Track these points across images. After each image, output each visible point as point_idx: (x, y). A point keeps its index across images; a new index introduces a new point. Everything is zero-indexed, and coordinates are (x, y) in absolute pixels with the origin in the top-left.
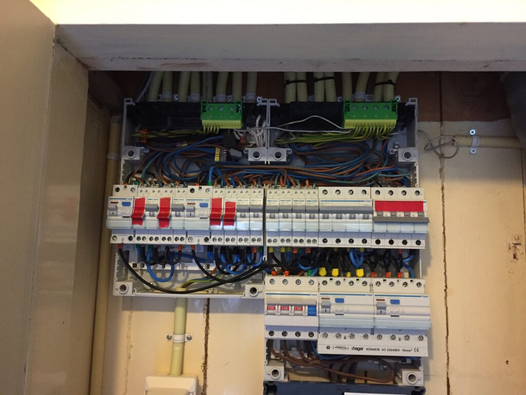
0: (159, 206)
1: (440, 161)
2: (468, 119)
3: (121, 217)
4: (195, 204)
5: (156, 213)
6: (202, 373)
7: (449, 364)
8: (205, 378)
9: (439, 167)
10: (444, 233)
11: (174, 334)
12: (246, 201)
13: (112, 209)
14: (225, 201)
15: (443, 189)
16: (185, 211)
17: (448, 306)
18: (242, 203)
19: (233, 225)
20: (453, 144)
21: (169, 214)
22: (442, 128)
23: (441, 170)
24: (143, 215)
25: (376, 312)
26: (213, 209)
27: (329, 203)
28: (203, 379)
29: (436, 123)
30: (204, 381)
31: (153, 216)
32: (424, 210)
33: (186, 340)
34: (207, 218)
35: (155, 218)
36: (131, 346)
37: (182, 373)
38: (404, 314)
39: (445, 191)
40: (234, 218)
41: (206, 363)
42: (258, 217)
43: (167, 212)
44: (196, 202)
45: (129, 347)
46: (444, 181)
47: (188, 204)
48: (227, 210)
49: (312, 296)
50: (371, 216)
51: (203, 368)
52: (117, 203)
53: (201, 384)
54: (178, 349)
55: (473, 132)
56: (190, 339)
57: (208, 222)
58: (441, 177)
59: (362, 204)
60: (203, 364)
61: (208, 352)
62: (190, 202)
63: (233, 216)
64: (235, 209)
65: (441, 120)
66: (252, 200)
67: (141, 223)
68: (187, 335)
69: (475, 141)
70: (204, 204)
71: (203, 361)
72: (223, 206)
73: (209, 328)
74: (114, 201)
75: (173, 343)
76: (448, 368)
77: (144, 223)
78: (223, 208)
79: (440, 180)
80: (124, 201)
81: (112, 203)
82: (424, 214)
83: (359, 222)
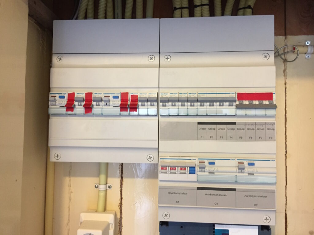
0: (85, 98)
1: (284, 64)
2: (305, 34)
3: (59, 107)
4: (109, 96)
5: (83, 104)
6: (119, 210)
7: (287, 204)
8: (121, 213)
9: (283, 68)
10: (286, 115)
11: (99, 184)
12: (145, 94)
13: (52, 101)
14: (131, 95)
15: (285, 84)
16: (103, 102)
17: (287, 165)
18: (142, 96)
19: (136, 111)
20: (294, 52)
21: (91, 104)
22: (286, 41)
23: (284, 71)
24: (73, 105)
25: (237, 171)
26: (122, 100)
27: (204, 95)
28: (119, 214)
29: (281, 37)
30: (120, 215)
31: (81, 105)
32: (273, 99)
33: (108, 188)
34: (118, 107)
35: (82, 107)
36: (72, 192)
37: (105, 210)
38: (257, 173)
39: (287, 86)
40: (137, 107)
41: (121, 203)
42: (153, 105)
43: (91, 103)
44: (110, 95)
45: (70, 193)
46: (286, 79)
47: (105, 97)
48: (132, 101)
49: (192, 160)
50: (234, 104)
51: (119, 206)
52: (56, 96)
53: (119, 217)
54: (102, 194)
55: (308, 43)
56: (110, 187)
57: (119, 109)
58: (284, 76)
59: (228, 95)
60: (120, 204)
61: (123, 196)
62: (106, 95)
63: (137, 104)
64: (137, 100)
65: (285, 35)
66: (149, 94)
67: (72, 111)
68: (108, 185)
69: (310, 50)
70: (116, 96)
71: (119, 202)
72: (129, 98)
73: (123, 180)
74: (53, 95)
75: (99, 190)
76: (286, 207)
77: (74, 110)
78: (129, 99)
79: (284, 78)
80: (61, 95)
81: (52, 96)
82: (273, 102)
83: (226, 108)
